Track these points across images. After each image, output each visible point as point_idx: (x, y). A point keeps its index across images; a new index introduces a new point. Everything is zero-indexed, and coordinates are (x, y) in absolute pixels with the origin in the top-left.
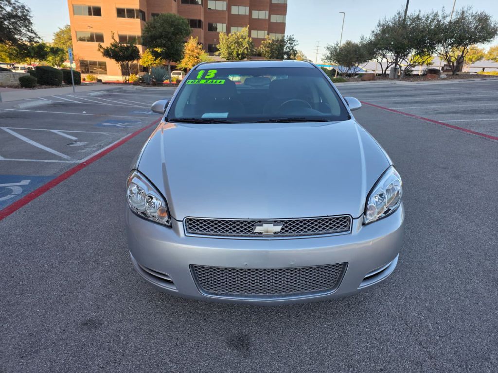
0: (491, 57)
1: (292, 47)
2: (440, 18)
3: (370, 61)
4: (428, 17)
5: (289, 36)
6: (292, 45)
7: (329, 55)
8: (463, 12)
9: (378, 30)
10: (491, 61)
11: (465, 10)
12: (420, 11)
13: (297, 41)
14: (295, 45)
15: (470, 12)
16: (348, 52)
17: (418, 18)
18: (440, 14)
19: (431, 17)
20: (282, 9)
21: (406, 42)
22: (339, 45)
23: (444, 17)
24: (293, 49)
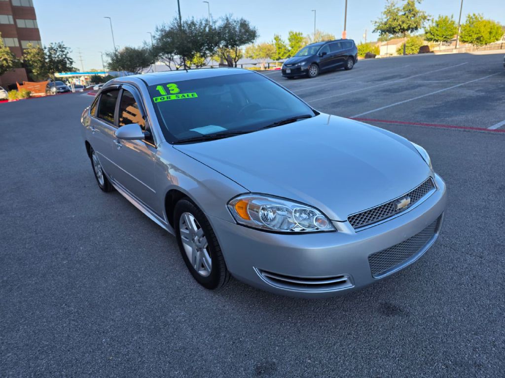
0: (249, 55)
1: (66, 55)
2: (211, 24)
3: (153, 65)
4: (201, 23)
5: (57, 43)
6: (65, 53)
7: (111, 62)
8: (227, 19)
9: (158, 35)
10: (249, 59)
11: (228, 16)
12: (193, 17)
13: (70, 48)
14: (68, 53)
15: (232, 18)
16: (131, 56)
17: (193, 23)
18: (210, 20)
19: (204, 22)
20: (29, 13)
21: (190, 45)
22: (118, 51)
23: (215, 22)
24: (66, 57)
